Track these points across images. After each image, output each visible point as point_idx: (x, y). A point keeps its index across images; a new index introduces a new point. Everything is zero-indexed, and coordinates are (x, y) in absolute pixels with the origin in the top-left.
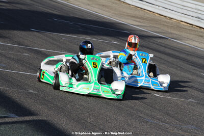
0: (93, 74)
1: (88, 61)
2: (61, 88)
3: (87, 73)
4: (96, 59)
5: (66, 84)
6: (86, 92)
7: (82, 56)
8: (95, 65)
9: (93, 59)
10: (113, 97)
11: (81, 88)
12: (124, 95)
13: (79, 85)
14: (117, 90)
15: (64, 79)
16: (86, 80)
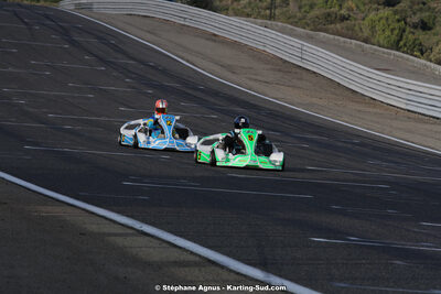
0: (250, 146)
1: (243, 134)
2: (218, 164)
3: (244, 147)
4: (252, 132)
5: (223, 159)
6: (243, 165)
8: (251, 138)
9: (248, 132)
10: (271, 167)
11: (238, 161)
12: (283, 166)
13: (235, 158)
14: (276, 161)
15: (220, 154)
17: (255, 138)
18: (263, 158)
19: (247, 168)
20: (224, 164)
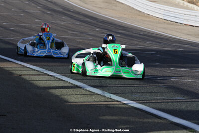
1: (109, 49)
2: (88, 74)
4: (116, 47)
5: (92, 70)
7: (104, 46)
9: (114, 47)
11: (105, 71)
13: (103, 69)
14: (137, 71)
15: (90, 66)
16: (109, 65)
17: (119, 51)
18: (126, 69)
20: (93, 74)
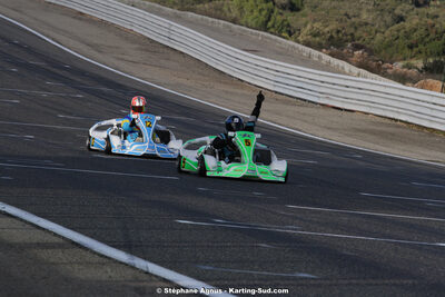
0: (247, 153)
1: (239, 138)
2: (208, 174)
4: (249, 136)
5: (214, 168)
6: (239, 175)
7: (230, 134)
8: (248, 143)
9: (245, 135)
10: (273, 178)
11: (233, 171)
12: (286, 177)
13: (231, 167)
14: (277, 171)
15: (210, 161)
16: (239, 161)
17: (253, 142)
18: (262, 168)
19: (244, 179)
20: (216, 174)
